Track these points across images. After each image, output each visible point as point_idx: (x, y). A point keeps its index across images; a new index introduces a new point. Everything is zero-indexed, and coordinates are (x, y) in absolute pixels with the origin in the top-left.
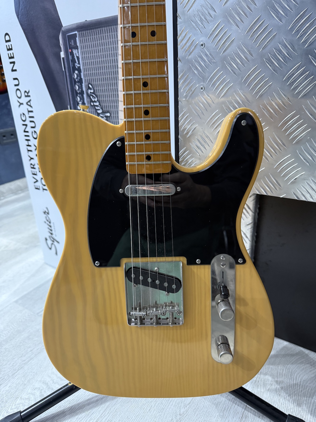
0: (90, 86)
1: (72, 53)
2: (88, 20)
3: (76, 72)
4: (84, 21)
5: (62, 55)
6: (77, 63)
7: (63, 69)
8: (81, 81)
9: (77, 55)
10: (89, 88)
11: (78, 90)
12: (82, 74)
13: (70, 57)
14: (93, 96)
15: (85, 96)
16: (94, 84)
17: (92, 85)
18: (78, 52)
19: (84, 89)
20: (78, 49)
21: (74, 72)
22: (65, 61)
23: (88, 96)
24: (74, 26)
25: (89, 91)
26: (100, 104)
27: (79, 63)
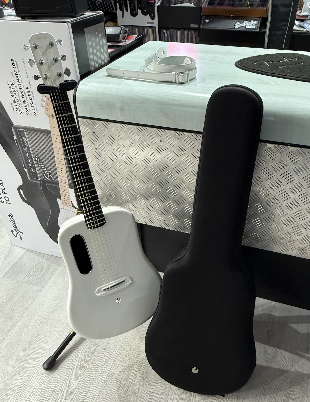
0: (37, 156)
1: (22, 138)
2: (31, 127)
3: (26, 148)
4: (29, 126)
5: (15, 137)
6: (26, 144)
7: (17, 145)
8: (30, 153)
9: (26, 140)
10: (36, 157)
11: (29, 156)
12: (30, 150)
13: (21, 140)
14: (39, 162)
15: (34, 160)
16: (39, 156)
17: (38, 156)
18: (26, 139)
19: (33, 157)
20: (26, 138)
21: (25, 148)
22: (18, 141)
23: (36, 161)
24: (22, 127)
25: (37, 159)
26: (44, 166)
27: (28, 144)
